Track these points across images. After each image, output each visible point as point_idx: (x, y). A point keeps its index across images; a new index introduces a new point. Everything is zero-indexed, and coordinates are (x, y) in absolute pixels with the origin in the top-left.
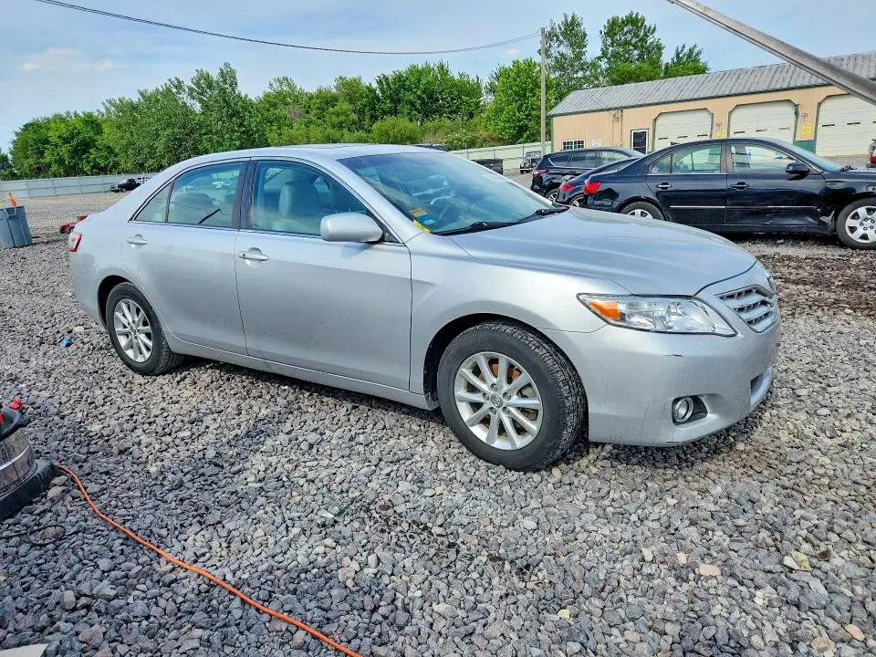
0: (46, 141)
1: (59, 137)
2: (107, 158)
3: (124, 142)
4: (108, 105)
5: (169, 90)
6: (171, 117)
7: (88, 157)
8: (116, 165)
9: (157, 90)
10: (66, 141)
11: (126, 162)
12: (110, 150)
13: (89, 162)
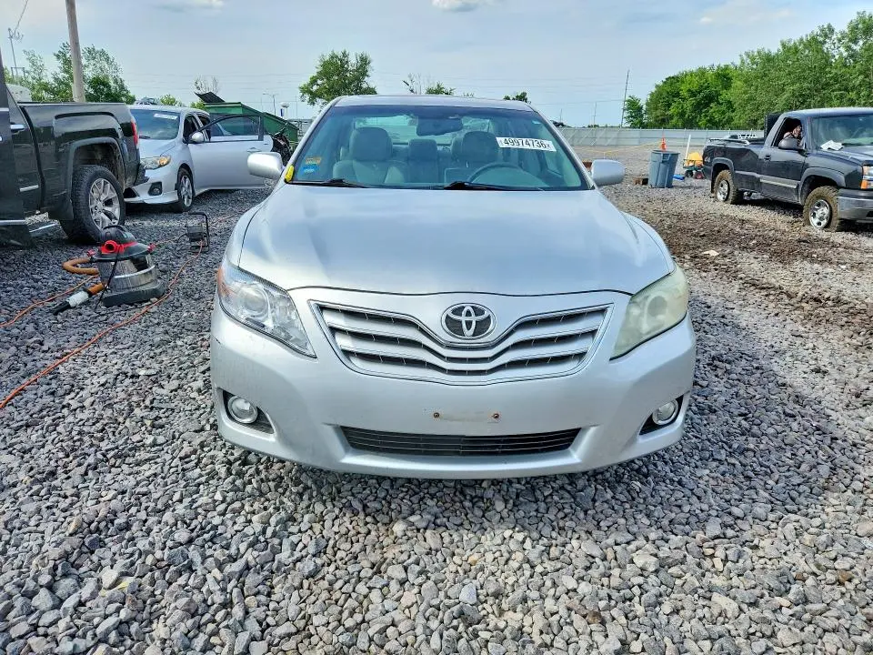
0: (677, 95)
1: (689, 90)
2: (724, 113)
3: (746, 97)
4: (745, 57)
5: (814, 39)
6: (804, 71)
7: (708, 111)
8: (730, 120)
9: (802, 39)
10: (693, 94)
11: (740, 118)
12: (730, 104)
13: (706, 116)
